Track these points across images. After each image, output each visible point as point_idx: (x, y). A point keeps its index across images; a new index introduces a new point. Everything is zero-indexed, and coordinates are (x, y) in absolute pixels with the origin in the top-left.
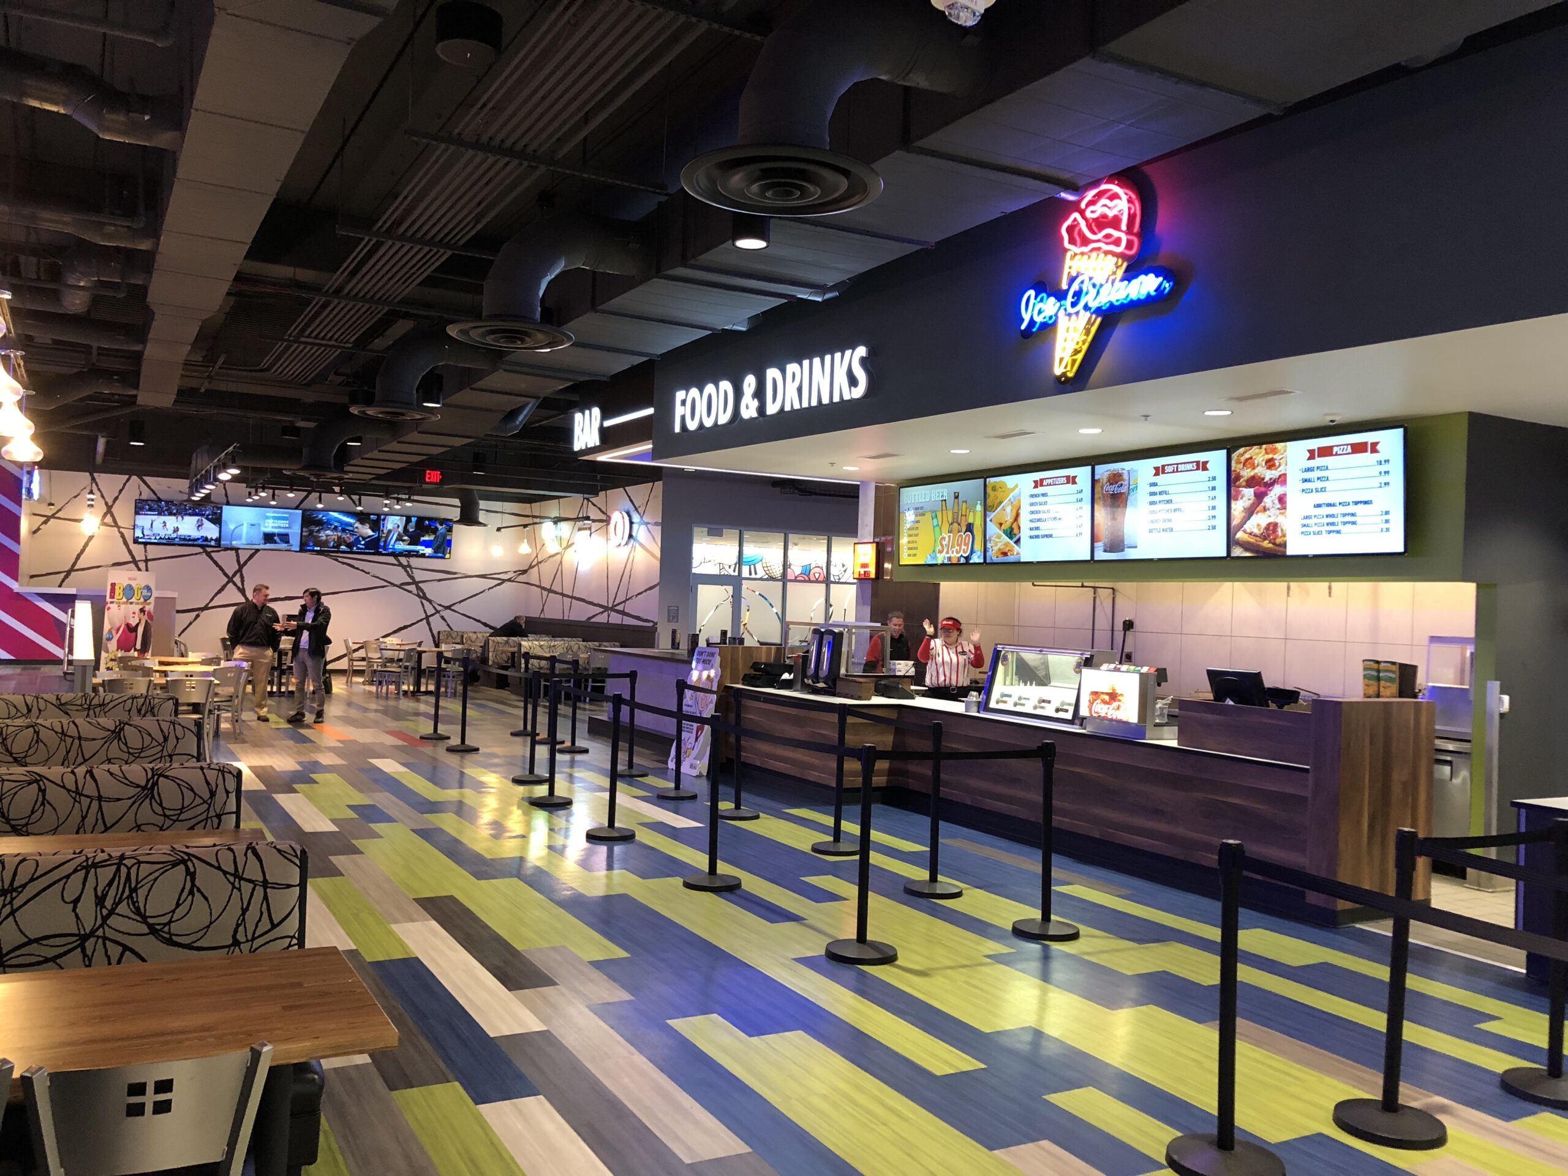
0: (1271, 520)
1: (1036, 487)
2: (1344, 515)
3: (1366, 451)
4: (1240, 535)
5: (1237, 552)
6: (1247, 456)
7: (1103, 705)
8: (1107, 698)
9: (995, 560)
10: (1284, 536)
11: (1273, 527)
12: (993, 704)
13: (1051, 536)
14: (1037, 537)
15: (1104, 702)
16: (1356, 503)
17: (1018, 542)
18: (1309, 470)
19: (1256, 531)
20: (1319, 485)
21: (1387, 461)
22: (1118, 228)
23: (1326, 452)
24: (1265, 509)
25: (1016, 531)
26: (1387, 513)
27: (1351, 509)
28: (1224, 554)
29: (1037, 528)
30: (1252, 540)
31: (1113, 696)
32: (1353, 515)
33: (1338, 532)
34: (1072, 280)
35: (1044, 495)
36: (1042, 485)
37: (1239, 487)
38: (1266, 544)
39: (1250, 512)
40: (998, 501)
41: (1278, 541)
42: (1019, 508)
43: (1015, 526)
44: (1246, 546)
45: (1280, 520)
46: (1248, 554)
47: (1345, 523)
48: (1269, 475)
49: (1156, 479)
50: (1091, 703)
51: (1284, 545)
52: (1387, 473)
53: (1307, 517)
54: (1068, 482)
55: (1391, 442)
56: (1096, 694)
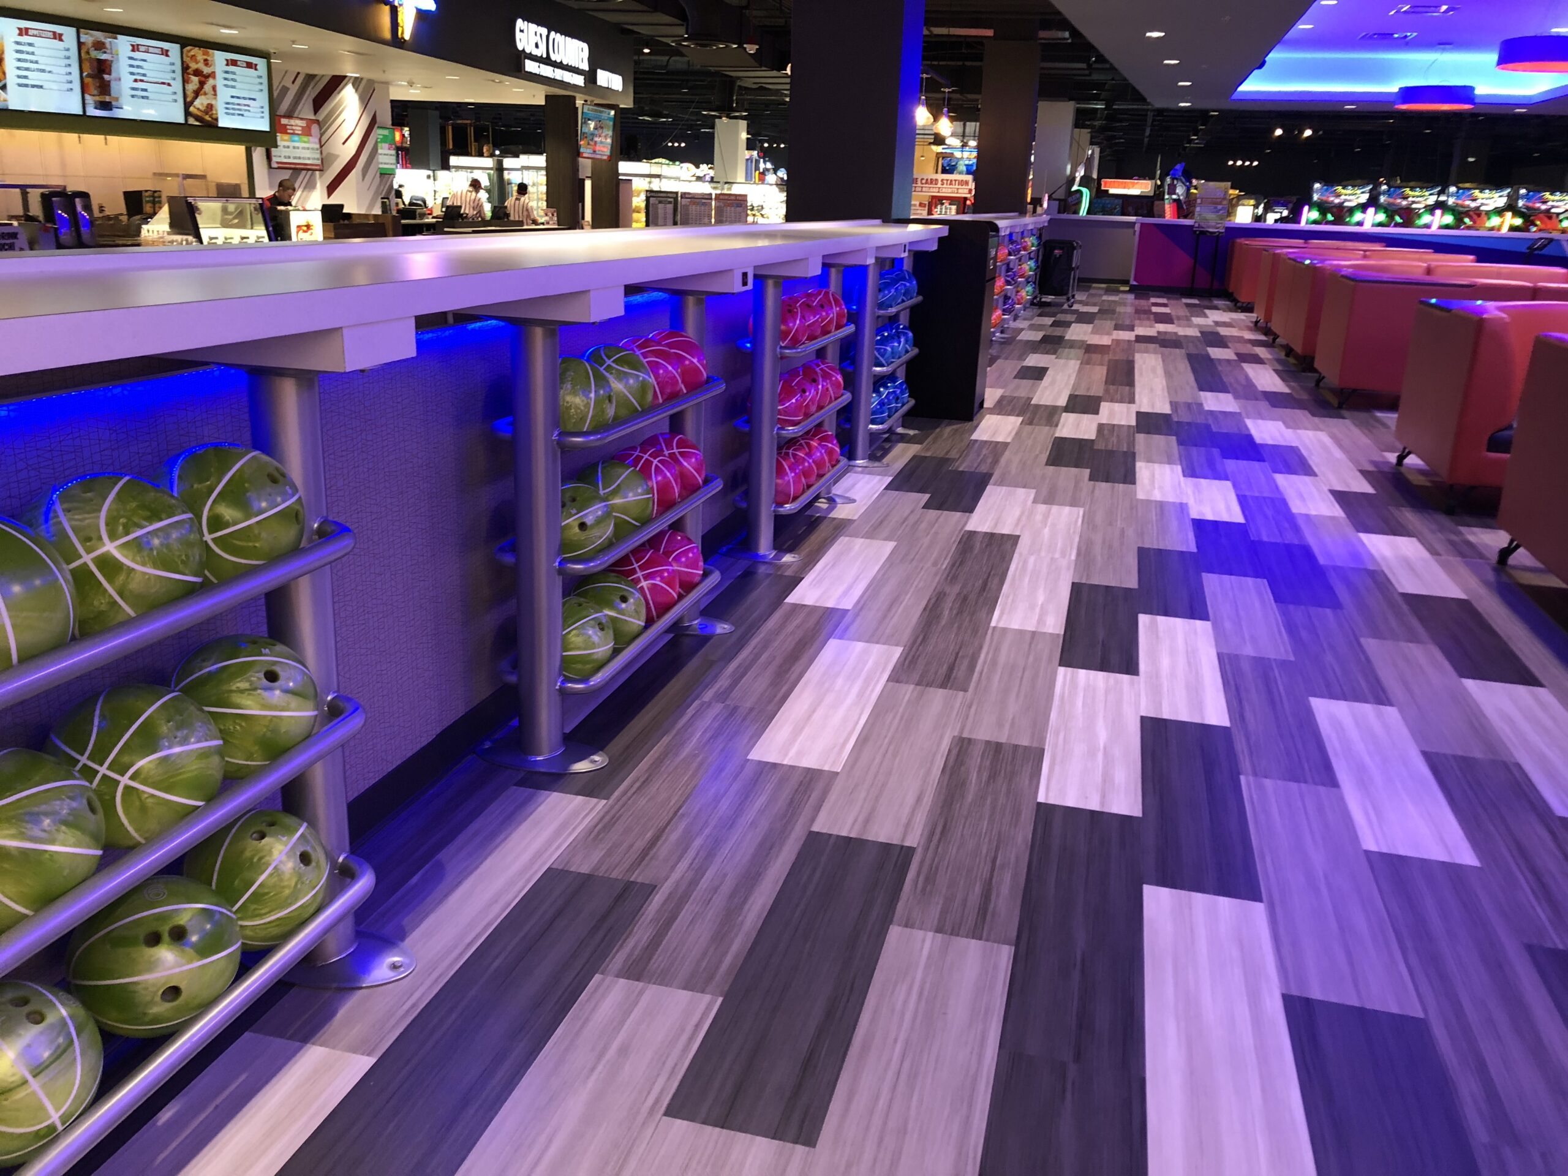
0: (209, 102)
1: (20, 34)
2: (244, 105)
3: (251, 68)
4: (192, 109)
5: (191, 121)
6: (192, 53)
8: (305, 228)
10: (217, 114)
11: (210, 107)
13: (41, 87)
14: (26, 86)
15: (305, 231)
16: (250, 99)
18: (226, 72)
19: (201, 107)
20: (232, 83)
21: (261, 78)
23: (234, 63)
24: (205, 93)
26: (262, 107)
27: (247, 102)
28: (184, 122)
29: (26, 77)
30: (199, 113)
31: (308, 227)
32: (248, 106)
33: (242, 115)
35: (30, 45)
36: (27, 34)
37: (189, 74)
38: (207, 118)
39: (197, 94)
41: (214, 116)
44: (197, 118)
45: (213, 102)
46: (197, 123)
47: (245, 111)
48: (206, 70)
49: (135, 54)
50: (298, 233)
51: (217, 120)
52: (261, 83)
53: (228, 103)
54: (55, 38)
55: (262, 66)
56: (299, 227)
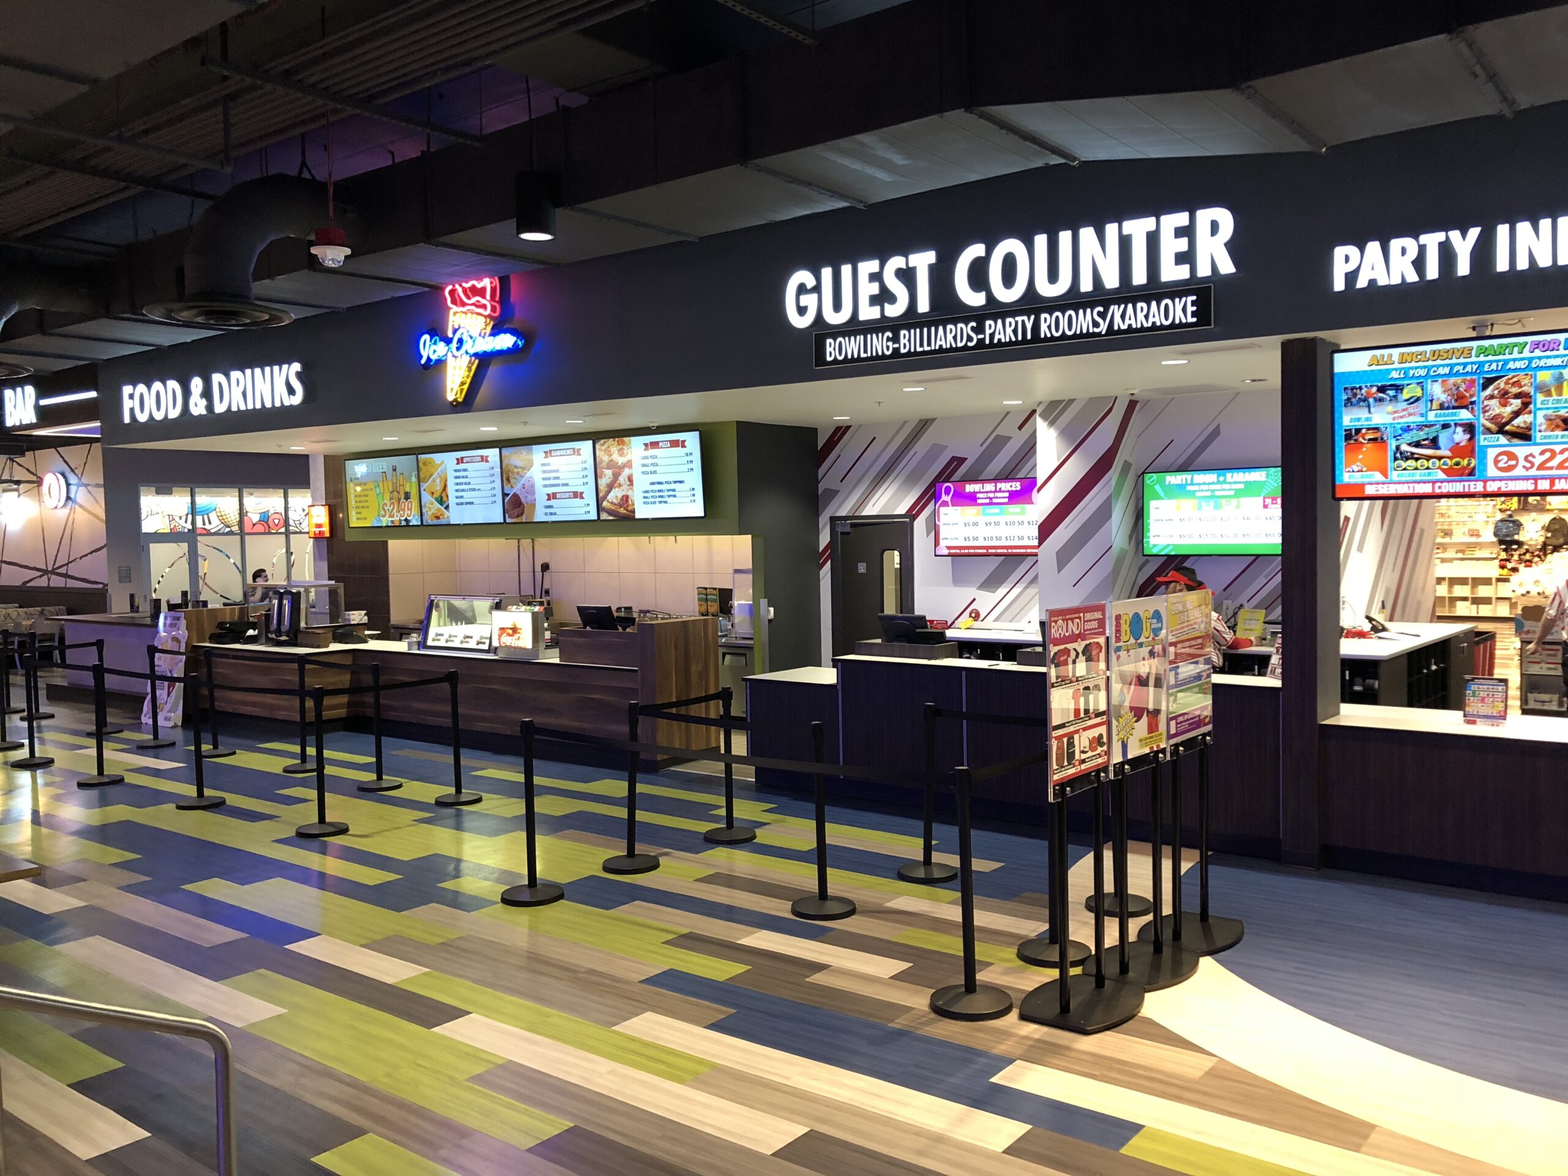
0: (624, 493)
1: (458, 463)
2: (669, 490)
3: (678, 446)
4: (605, 504)
5: (604, 516)
6: (605, 446)
7: (508, 638)
8: (510, 632)
9: (430, 522)
10: (633, 505)
11: (626, 498)
12: (430, 643)
13: (472, 503)
14: (462, 504)
15: (509, 635)
16: (675, 482)
17: (447, 508)
18: (646, 458)
19: (615, 501)
20: (653, 469)
21: (691, 454)
22: (484, 297)
23: (655, 445)
24: (620, 485)
25: (445, 499)
26: (693, 489)
27: (672, 486)
28: (596, 518)
29: (462, 497)
30: (613, 508)
31: (515, 630)
32: (674, 490)
33: (666, 502)
34: (455, 331)
35: (465, 470)
36: (462, 462)
37: (602, 468)
38: (622, 510)
39: (610, 487)
40: (429, 474)
41: (630, 508)
42: (446, 480)
43: (444, 495)
44: (610, 512)
45: (629, 493)
46: (611, 518)
47: (669, 496)
48: (621, 461)
49: (546, 461)
50: (500, 636)
51: (633, 511)
52: (691, 462)
53: (647, 492)
54: (482, 461)
55: (692, 440)
56: (503, 629)
